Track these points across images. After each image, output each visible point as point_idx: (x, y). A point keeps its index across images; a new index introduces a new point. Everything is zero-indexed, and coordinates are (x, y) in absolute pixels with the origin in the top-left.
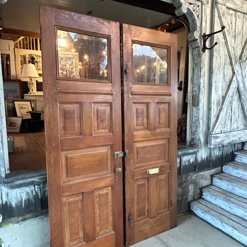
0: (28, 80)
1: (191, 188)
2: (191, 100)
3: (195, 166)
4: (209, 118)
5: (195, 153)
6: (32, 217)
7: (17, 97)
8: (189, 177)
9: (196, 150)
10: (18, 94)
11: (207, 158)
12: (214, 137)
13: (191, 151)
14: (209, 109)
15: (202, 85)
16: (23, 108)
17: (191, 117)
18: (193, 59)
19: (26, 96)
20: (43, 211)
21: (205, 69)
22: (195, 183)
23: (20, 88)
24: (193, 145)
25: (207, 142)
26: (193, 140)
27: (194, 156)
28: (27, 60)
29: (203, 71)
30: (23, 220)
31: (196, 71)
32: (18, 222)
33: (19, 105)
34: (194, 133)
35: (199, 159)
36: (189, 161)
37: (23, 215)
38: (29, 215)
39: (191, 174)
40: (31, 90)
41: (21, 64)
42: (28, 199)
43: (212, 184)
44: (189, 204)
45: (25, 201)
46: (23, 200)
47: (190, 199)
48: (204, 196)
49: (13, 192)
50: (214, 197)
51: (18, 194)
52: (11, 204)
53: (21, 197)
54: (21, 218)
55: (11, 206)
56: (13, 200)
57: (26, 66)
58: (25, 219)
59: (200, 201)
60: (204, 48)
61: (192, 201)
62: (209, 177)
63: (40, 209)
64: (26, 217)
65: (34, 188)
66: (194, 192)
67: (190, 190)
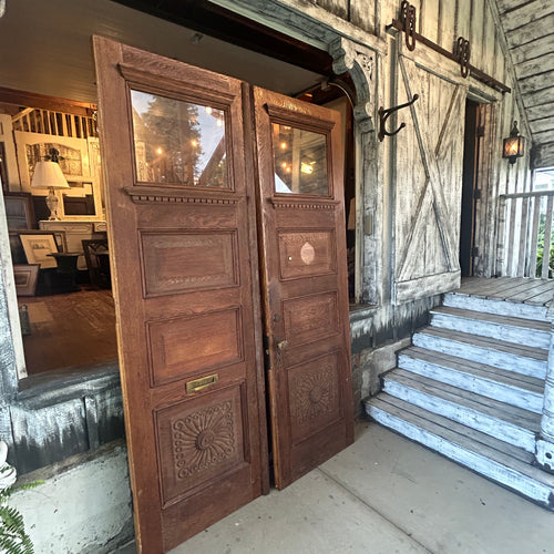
0: (46, 193)
1: (366, 375)
2: (361, 225)
3: (372, 339)
4: (391, 256)
5: (371, 316)
6: (80, 463)
7: (26, 227)
8: (362, 358)
9: (373, 310)
10: (27, 220)
11: (390, 323)
12: (401, 287)
13: (365, 313)
14: (392, 239)
15: (379, 198)
16: (38, 248)
17: (363, 254)
18: (364, 153)
19: (44, 225)
20: (103, 448)
21: (384, 170)
22: (371, 367)
23: (30, 209)
24: (365, 302)
25: (388, 297)
26: (365, 293)
27: (369, 321)
28: (43, 153)
29: (380, 173)
30: (60, 471)
31: (369, 173)
33: (30, 241)
34: (366, 282)
35: (378, 326)
36: (362, 330)
37: (60, 460)
38: (73, 459)
39: (365, 351)
40: (53, 213)
41: (31, 162)
42: (71, 426)
43: (397, 367)
44: (363, 405)
45: (64, 431)
46: (61, 429)
47: (364, 394)
48: (387, 389)
49: (38, 417)
50: (403, 389)
51: (49, 420)
52: (33, 441)
53: (56, 424)
54: (56, 467)
55: (34, 445)
56: (38, 432)
57: (40, 167)
58: (66, 468)
59: (381, 397)
60: (383, 133)
61: (367, 399)
62: (392, 355)
63: (97, 443)
64: (66, 464)
65: (81, 404)
66: (370, 382)
67: (363, 380)
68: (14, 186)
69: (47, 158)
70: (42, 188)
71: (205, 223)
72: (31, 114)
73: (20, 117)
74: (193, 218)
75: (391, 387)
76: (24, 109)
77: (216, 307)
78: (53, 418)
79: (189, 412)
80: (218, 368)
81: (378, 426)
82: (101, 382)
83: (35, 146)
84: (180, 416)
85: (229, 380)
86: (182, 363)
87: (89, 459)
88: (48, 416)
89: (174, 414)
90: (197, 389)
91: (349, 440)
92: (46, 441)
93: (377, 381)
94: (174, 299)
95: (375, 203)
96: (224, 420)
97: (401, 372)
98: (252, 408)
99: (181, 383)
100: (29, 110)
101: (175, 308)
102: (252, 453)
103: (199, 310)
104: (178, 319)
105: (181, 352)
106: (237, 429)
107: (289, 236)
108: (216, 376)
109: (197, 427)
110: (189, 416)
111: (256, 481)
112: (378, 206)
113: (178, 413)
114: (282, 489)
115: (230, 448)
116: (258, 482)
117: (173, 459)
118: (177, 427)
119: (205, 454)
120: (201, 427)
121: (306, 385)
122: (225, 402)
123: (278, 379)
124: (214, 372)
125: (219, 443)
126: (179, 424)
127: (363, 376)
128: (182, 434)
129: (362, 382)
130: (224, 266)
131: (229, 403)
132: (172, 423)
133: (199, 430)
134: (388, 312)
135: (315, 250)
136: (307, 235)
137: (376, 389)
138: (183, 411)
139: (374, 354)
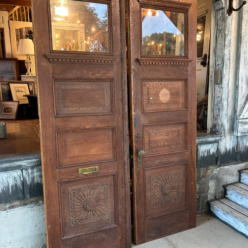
1: (212, 185)
2: (213, 76)
3: (217, 158)
4: (235, 99)
5: (216, 142)
6: (20, 205)
7: (14, 79)
8: (209, 171)
9: (218, 138)
11: (233, 149)
12: (242, 123)
13: (211, 139)
14: (236, 87)
15: (226, 57)
16: (19, 91)
17: (213, 98)
18: (217, 24)
20: (32, 199)
21: (231, 37)
22: (218, 179)
23: (17, 68)
24: (214, 132)
25: (232, 129)
26: (214, 126)
27: (215, 145)
28: (24, 34)
29: (228, 39)
30: (10, 208)
31: (219, 40)
32: (5, 210)
34: (216, 118)
35: (223, 150)
36: (208, 152)
37: (10, 202)
38: (17, 203)
39: (211, 167)
42: (15, 184)
43: (239, 181)
44: (209, 205)
45: (12, 186)
46: (10, 185)
47: (210, 197)
48: (229, 196)
50: (240, 197)
51: (4, 179)
53: (8, 182)
54: (8, 206)
57: (22, 42)
58: (13, 207)
59: (223, 201)
60: (231, 10)
61: (212, 200)
62: (236, 173)
63: (29, 196)
64: (13, 205)
65: (21, 173)
66: (215, 190)
67: (210, 187)
68: (9, 54)
69: (27, 37)
70: (23, 55)
71: (93, 74)
72: (18, 10)
73: (13, 12)
74: (85, 72)
75: (232, 194)
76: (15, 7)
77: (99, 125)
79: (79, 186)
80: (99, 163)
81: (217, 220)
83: (20, 29)
84: (74, 187)
85: (106, 171)
86: (78, 157)
87: (25, 205)
88: (4, 176)
89: (71, 186)
90: (85, 173)
91: (192, 224)
93: (222, 189)
95: (223, 61)
96: (102, 195)
97: (241, 185)
98: (121, 191)
99: (75, 168)
100: (18, 7)
101: (72, 124)
102: (120, 219)
103: (88, 127)
104: (74, 131)
106: (110, 202)
107: (151, 83)
108: (97, 167)
109: (84, 196)
110: (80, 189)
111: (122, 238)
112: (225, 63)
113: (73, 185)
114: (138, 244)
115: (106, 213)
116: (124, 239)
117: (69, 212)
118: (72, 194)
119: (89, 213)
120: (87, 196)
121: (159, 181)
122: (103, 184)
123: (138, 175)
124: (96, 165)
125: (98, 208)
126: (74, 192)
127: (210, 184)
128: (75, 198)
129: (209, 188)
130: (105, 101)
131: (106, 186)
132: (70, 191)
133: (86, 198)
134: (232, 140)
135: (171, 93)
136: (165, 83)
137: (220, 195)
138: (77, 185)
139: (220, 170)
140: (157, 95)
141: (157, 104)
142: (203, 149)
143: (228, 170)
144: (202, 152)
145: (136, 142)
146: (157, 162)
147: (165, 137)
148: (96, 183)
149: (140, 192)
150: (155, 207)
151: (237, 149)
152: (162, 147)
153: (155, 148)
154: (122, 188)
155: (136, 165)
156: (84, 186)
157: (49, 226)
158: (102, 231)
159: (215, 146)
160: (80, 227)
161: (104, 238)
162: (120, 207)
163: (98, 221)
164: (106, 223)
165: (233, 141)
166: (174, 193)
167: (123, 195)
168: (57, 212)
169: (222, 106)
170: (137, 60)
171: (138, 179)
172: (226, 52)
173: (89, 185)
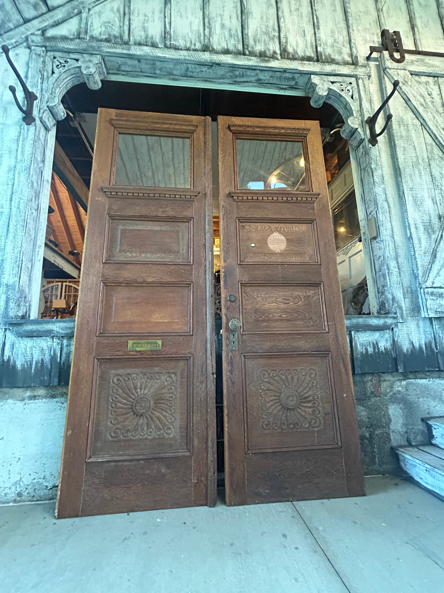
6: (46, 397)
11: (429, 345)
22: (404, 402)
30: (30, 398)
32: (23, 399)
34: (382, 291)
36: (375, 346)
38: (41, 392)
42: (42, 360)
44: (395, 453)
45: (36, 362)
46: (34, 360)
47: (397, 440)
48: (438, 440)
49: (22, 344)
51: (28, 349)
52: (15, 362)
53: (32, 354)
55: (14, 367)
56: (19, 356)
58: (34, 397)
61: (401, 447)
63: (56, 380)
64: (36, 394)
66: (405, 425)
67: (392, 417)
77: (167, 278)
78: (31, 348)
79: (129, 371)
80: (163, 336)
82: (66, 328)
84: (120, 371)
85: (173, 350)
86: (131, 323)
87: (53, 397)
88: (28, 345)
90: (138, 349)
91: (355, 488)
92: (23, 365)
93: (422, 427)
94: (129, 266)
98: (200, 389)
99: (123, 340)
101: (127, 274)
102: (196, 442)
103: (150, 280)
104: (129, 284)
105: (129, 312)
106: (180, 407)
108: (160, 342)
109: (136, 388)
110: (129, 374)
111: (199, 481)
112: (379, 206)
113: (118, 368)
114: (230, 505)
115: (171, 427)
116: (202, 485)
117: (107, 413)
118: (115, 381)
119: (141, 421)
120: (141, 390)
121: (273, 382)
122: (169, 373)
123: (231, 363)
124: (159, 338)
125: (158, 414)
126: (118, 380)
127: (391, 411)
128: (120, 390)
129: (390, 420)
130: (179, 246)
131: (173, 376)
132: (112, 376)
133: (137, 393)
134: (421, 330)
135: (287, 240)
136: (277, 225)
137: (419, 438)
138: (124, 367)
139: (407, 384)
140: (264, 241)
141: (265, 254)
142: (363, 340)
143: (426, 387)
144: (362, 345)
145: (228, 308)
146: (267, 345)
147: (282, 306)
148: (157, 369)
149: (234, 396)
150: (266, 432)
151: (436, 347)
152: (277, 321)
153: (264, 321)
154: (202, 382)
155: (227, 345)
156: (137, 370)
157: (69, 432)
158: (162, 459)
159: (387, 336)
160: (123, 444)
161: (163, 476)
162: (196, 418)
163: (154, 439)
164: (171, 446)
165: (425, 332)
166: (307, 410)
167: (203, 395)
168: (85, 409)
169: (388, 269)
170: (230, 195)
171: (231, 372)
172: (378, 190)
173: (145, 370)
